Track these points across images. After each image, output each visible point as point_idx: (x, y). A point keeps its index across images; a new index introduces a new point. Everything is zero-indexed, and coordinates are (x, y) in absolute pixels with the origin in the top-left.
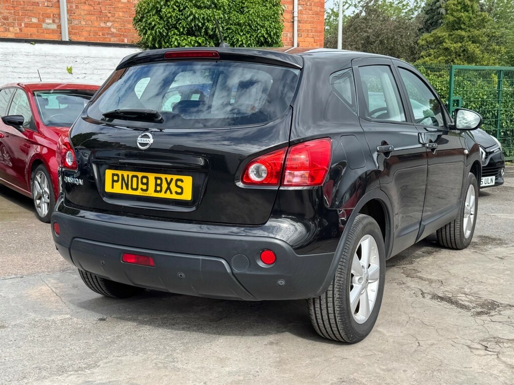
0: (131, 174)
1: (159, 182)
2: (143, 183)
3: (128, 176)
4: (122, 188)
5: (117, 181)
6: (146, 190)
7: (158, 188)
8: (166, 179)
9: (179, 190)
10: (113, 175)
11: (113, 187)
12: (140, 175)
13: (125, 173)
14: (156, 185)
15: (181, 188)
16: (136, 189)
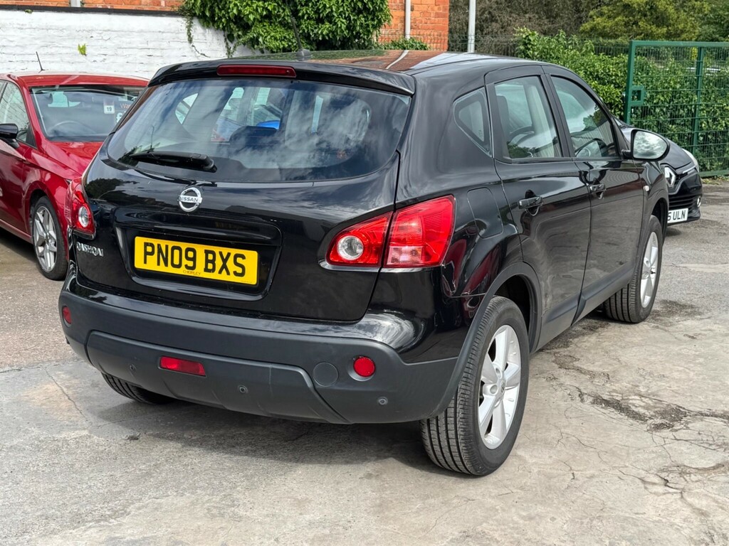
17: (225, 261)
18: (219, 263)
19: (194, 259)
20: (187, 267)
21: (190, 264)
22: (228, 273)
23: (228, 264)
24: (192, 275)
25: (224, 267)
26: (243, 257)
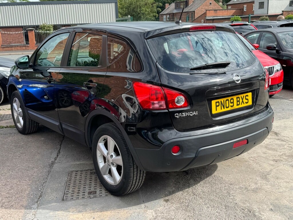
0: (225, 99)
1: (238, 99)
2: (231, 103)
3: (224, 101)
4: (221, 109)
5: (218, 106)
6: (233, 106)
7: (238, 103)
8: (241, 97)
9: (247, 101)
10: (216, 103)
11: (216, 110)
12: (229, 98)
13: (222, 100)
14: (237, 101)
15: (247, 99)
16: (228, 107)
17: (242, 99)
18: (241, 101)
19: (233, 103)
20: (231, 106)
21: (232, 105)
22: (244, 104)
23: (243, 100)
24: (233, 109)
25: (243, 101)
26: (247, 96)
